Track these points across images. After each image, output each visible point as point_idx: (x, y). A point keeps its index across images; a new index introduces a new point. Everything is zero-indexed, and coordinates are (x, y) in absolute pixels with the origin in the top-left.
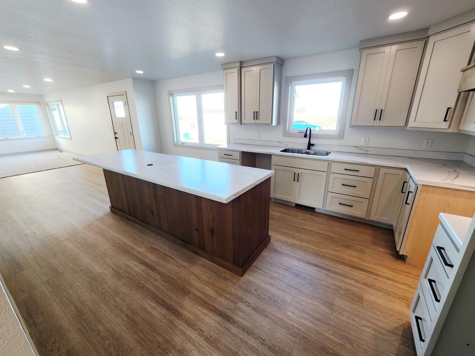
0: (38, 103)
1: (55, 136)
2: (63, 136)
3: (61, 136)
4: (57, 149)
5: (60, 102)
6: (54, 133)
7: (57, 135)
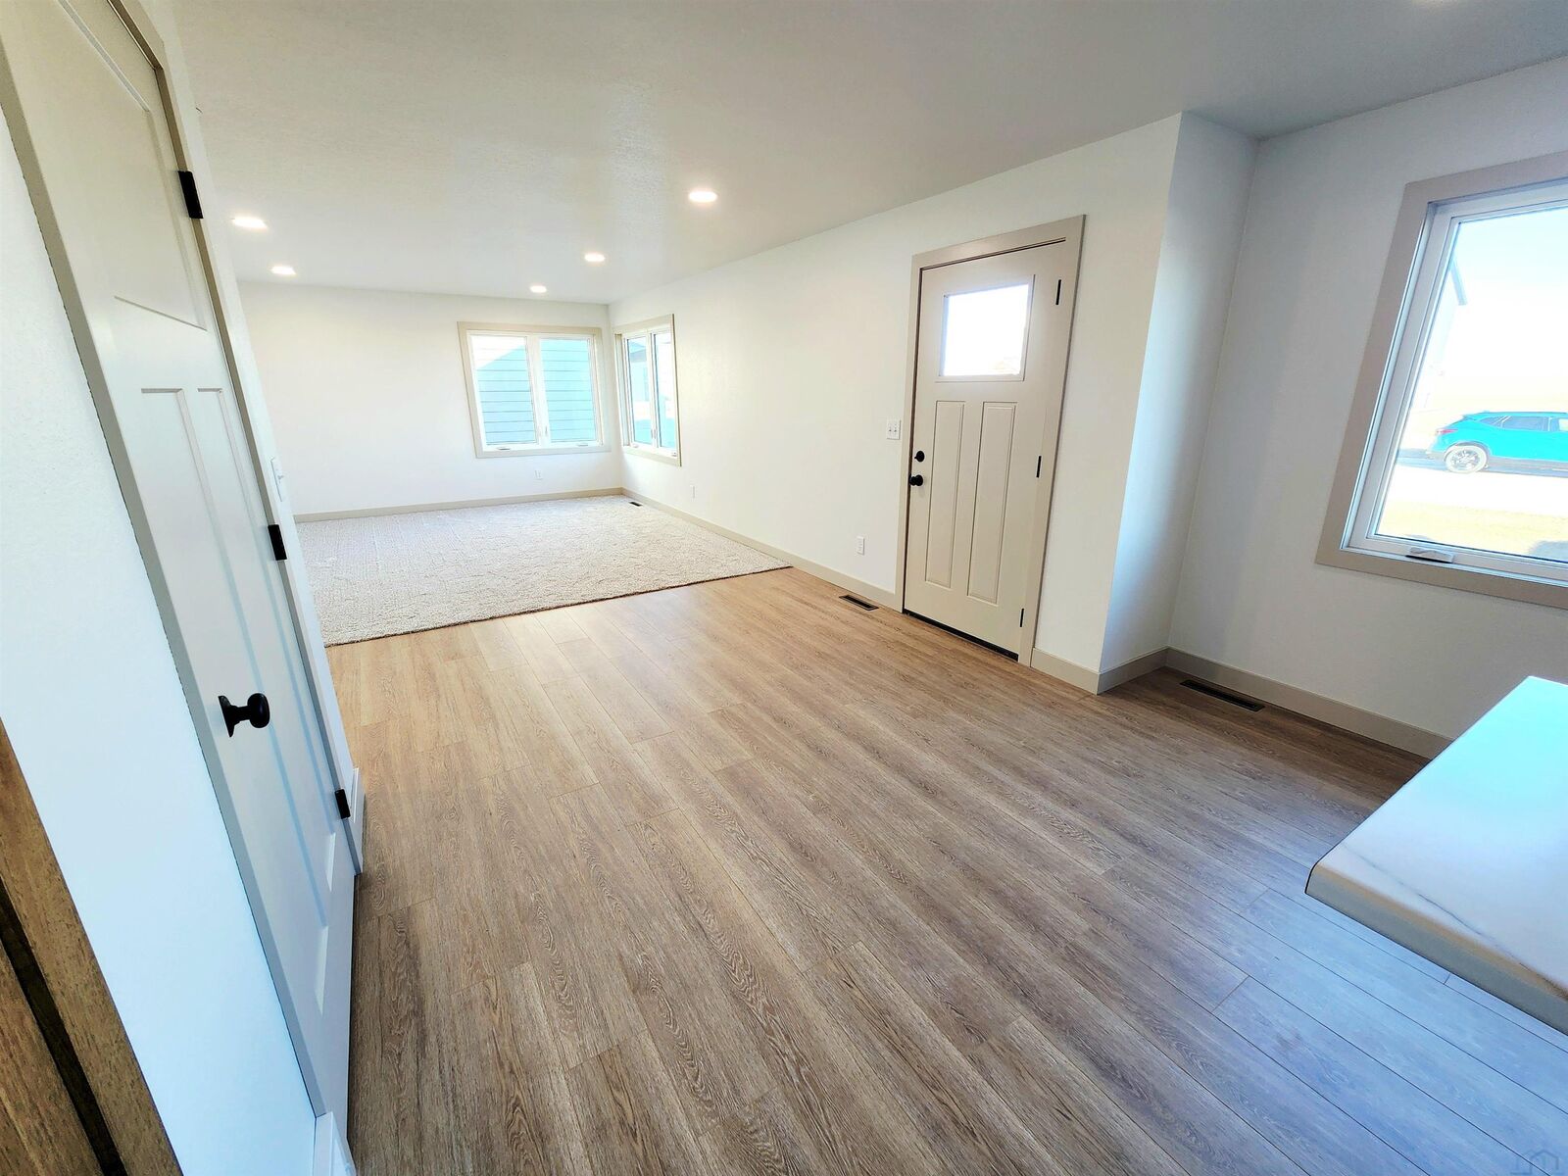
0: (595, 332)
1: (625, 448)
2: (652, 449)
3: (643, 447)
4: (621, 493)
5: (669, 326)
6: (623, 438)
7: (629, 445)
